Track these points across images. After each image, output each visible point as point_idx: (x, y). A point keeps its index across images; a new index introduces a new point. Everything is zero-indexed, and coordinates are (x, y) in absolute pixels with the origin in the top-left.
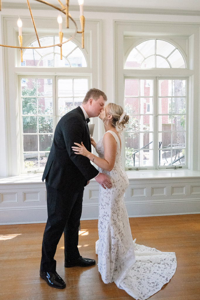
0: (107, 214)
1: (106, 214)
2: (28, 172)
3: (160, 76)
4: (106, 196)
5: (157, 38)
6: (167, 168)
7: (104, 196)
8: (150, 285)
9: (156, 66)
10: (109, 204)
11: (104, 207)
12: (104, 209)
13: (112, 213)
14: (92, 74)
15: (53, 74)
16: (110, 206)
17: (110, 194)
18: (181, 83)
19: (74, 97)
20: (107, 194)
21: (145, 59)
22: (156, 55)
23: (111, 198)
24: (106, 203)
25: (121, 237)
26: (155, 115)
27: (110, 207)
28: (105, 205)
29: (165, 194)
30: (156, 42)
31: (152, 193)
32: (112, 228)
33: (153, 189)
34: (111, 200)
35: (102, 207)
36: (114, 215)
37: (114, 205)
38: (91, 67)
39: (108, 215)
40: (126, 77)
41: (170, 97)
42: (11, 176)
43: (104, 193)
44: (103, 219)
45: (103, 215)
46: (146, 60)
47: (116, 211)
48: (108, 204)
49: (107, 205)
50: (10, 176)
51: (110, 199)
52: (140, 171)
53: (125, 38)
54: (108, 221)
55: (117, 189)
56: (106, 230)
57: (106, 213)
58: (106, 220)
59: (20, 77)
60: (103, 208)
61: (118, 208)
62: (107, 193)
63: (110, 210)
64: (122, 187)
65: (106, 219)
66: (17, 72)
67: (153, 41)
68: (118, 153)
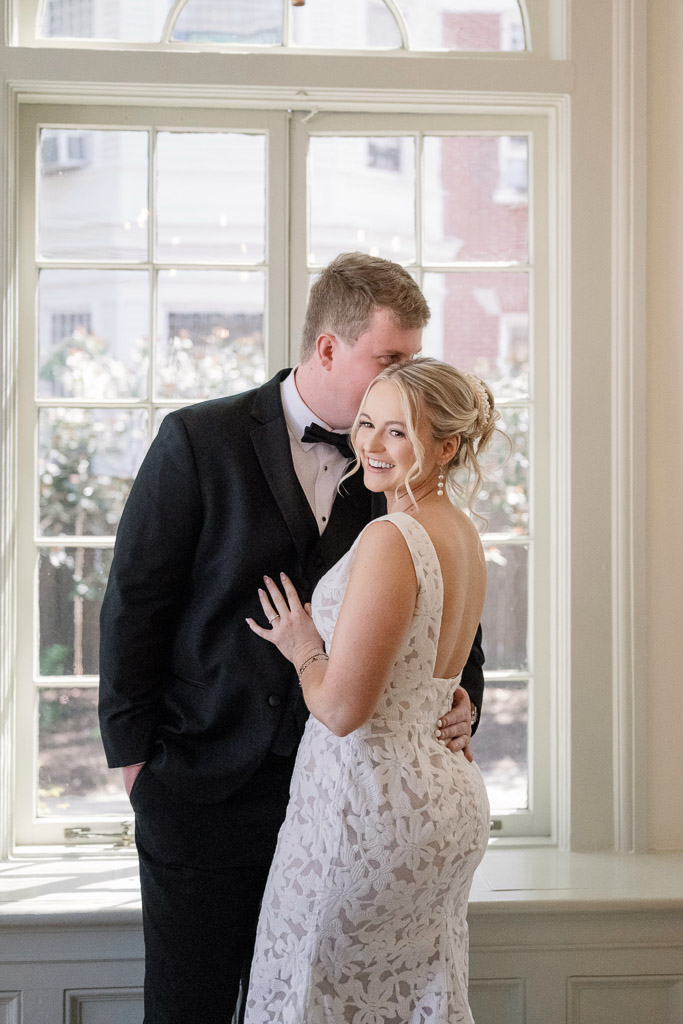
0: (289, 987)
1: (284, 989)
2: (69, 832)
4: (296, 885)
7: (288, 880)
10: (306, 933)
11: (280, 945)
12: (276, 956)
13: (319, 985)
15: (285, 97)
16: (309, 942)
17: (319, 872)
20: (305, 872)
23: (319, 897)
24: (289, 922)
27: (306, 952)
28: (283, 936)
34: (316, 910)
35: (270, 944)
36: (326, 999)
39: (297, 998)
43: (288, 863)
44: (267, 1016)
45: (270, 992)
47: (344, 980)
48: (300, 933)
49: (291, 937)
51: (311, 905)
57: (288, 981)
60: (271, 954)
62: (302, 868)
63: (307, 969)
64: (398, 850)
65: (281, 1017)
66: (18, 84)
68: (415, 654)
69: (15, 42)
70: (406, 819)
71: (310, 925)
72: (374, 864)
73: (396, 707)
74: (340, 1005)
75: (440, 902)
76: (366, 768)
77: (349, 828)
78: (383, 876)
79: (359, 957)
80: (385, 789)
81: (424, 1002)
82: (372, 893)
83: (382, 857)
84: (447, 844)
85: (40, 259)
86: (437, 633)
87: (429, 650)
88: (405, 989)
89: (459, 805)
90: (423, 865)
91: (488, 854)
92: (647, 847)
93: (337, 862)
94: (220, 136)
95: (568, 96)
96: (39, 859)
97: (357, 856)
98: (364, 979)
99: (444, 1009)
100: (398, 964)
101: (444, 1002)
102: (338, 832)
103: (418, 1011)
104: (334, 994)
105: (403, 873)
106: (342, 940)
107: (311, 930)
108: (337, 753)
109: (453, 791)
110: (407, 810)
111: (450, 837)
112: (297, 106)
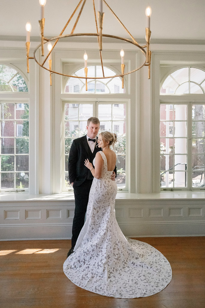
2: (69, 190)
3: (195, 101)
5: (191, 66)
6: (201, 190)
9: (190, 91)
15: (95, 100)
18: (201, 107)
21: (179, 85)
22: (190, 82)
26: (189, 138)
29: (201, 214)
30: (189, 70)
31: (189, 213)
33: (190, 209)
38: (129, 93)
40: (161, 102)
42: (55, 194)
50: (52, 194)
53: (161, 66)
59: (64, 102)
66: (62, 98)
67: (187, 69)
68: (104, 168)
69: (62, 93)
70: (104, 189)
71: (93, 201)
72: (100, 194)
73: (103, 175)
74: (96, 211)
75: (109, 199)
76: (99, 182)
78: (100, 196)
79: (99, 205)
80: (101, 185)
81: (107, 211)
82: (99, 198)
83: (100, 193)
84: (109, 192)
86: (107, 165)
87: (106, 168)
88: (105, 209)
89: (111, 188)
90: (106, 194)
91: (117, 193)
92: (140, 193)
94: (87, 105)
95: (130, 99)
96: (65, 193)
97: (97, 193)
98: (100, 208)
99: (110, 212)
100: (104, 206)
101: (110, 211)
103: (107, 212)
104: (96, 210)
105: (103, 195)
106: (96, 203)
108: (96, 180)
109: (111, 186)
110: (104, 188)
111: (110, 191)
112: (97, 101)
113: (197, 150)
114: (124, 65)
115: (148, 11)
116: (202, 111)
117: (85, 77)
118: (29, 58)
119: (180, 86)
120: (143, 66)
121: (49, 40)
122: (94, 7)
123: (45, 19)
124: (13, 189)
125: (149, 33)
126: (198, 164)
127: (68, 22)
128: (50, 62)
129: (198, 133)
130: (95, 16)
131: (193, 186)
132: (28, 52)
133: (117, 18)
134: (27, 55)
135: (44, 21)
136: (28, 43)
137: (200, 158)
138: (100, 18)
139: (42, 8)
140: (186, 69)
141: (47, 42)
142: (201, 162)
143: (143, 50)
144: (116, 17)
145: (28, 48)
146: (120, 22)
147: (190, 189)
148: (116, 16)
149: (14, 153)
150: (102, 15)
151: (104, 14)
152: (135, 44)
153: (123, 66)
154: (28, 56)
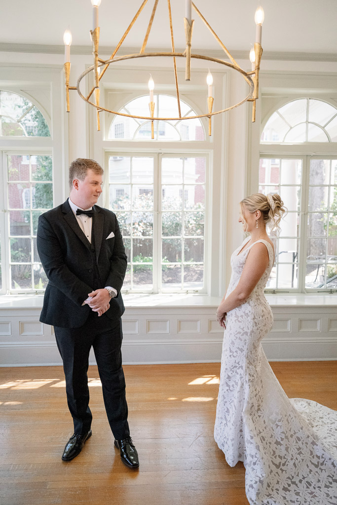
0: (239, 365)
1: (237, 365)
3: (314, 154)
4: (240, 339)
5: (310, 97)
6: (318, 292)
7: (237, 338)
8: (330, 500)
9: (307, 138)
11: (235, 354)
12: (234, 357)
13: (248, 363)
14: (213, 150)
15: (158, 150)
16: (245, 353)
17: (247, 334)
18: (322, 162)
19: (184, 185)
20: (242, 335)
21: (291, 128)
22: (308, 122)
23: (247, 341)
24: (238, 348)
25: (258, 401)
26: (303, 213)
27: (244, 355)
28: (236, 351)
29: (318, 329)
30: (308, 103)
31: (300, 327)
32: (246, 386)
33: (301, 321)
34: (247, 344)
35: (231, 354)
36: (251, 367)
37: (251, 352)
39: (242, 367)
40: (263, 156)
41: (326, 186)
43: (236, 333)
44: (232, 372)
45: (232, 366)
46: (292, 130)
47: (254, 361)
48: (242, 350)
49: (239, 352)
51: (245, 343)
52: (278, 294)
53: (263, 97)
54: (241, 375)
55: (258, 329)
56: (238, 388)
57: (238, 363)
58: (238, 374)
59: (107, 154)
61: (256, 358)
63: (245, 360)
65: (236, 372)
66: (105, 148)
67: (305, 101)
69: (104, 140)
71: (245, 348)
77: (255, 323)
85: (110, 183)
93: (252, 332)
102: (252, 324)
107: (245, 350)
112: (159, 152)
113: (311, 230)
114: (211, 98)
115: (259, 16)
116: (321, 168)
117: (149, 116)
118: (69, 89)
119: (293, 129)
120: (244, 101)
121: (106, 61)
122: (169, 4)
123: (99, 28)
124: (30, 289)
125: (260, 52)
126: (312, 252)
127: (129, 29)
128: (98, 94)
129: (314, 204)
130: (171, 18)
131: (306, 287)
132: (68, 79)
133: (207, 24)
134: (66, 83)
135: (99, 31)
136: (67, 64)
137: (314, 243)
138: (188, 28)
139: (95, 10)
140: (303, 102)
141: (102, 65)
142: (316, 249)
143: (249, 78)
144: (205, 23)
145: (68, 72)
146: (212, 30)
147: (302, 291)
148: (205, 21)
149: (29, 234)
150: (190, 23)
151: (194, 23)
152: (237, 69)
153: (211, 101)
154: (67, 86)
